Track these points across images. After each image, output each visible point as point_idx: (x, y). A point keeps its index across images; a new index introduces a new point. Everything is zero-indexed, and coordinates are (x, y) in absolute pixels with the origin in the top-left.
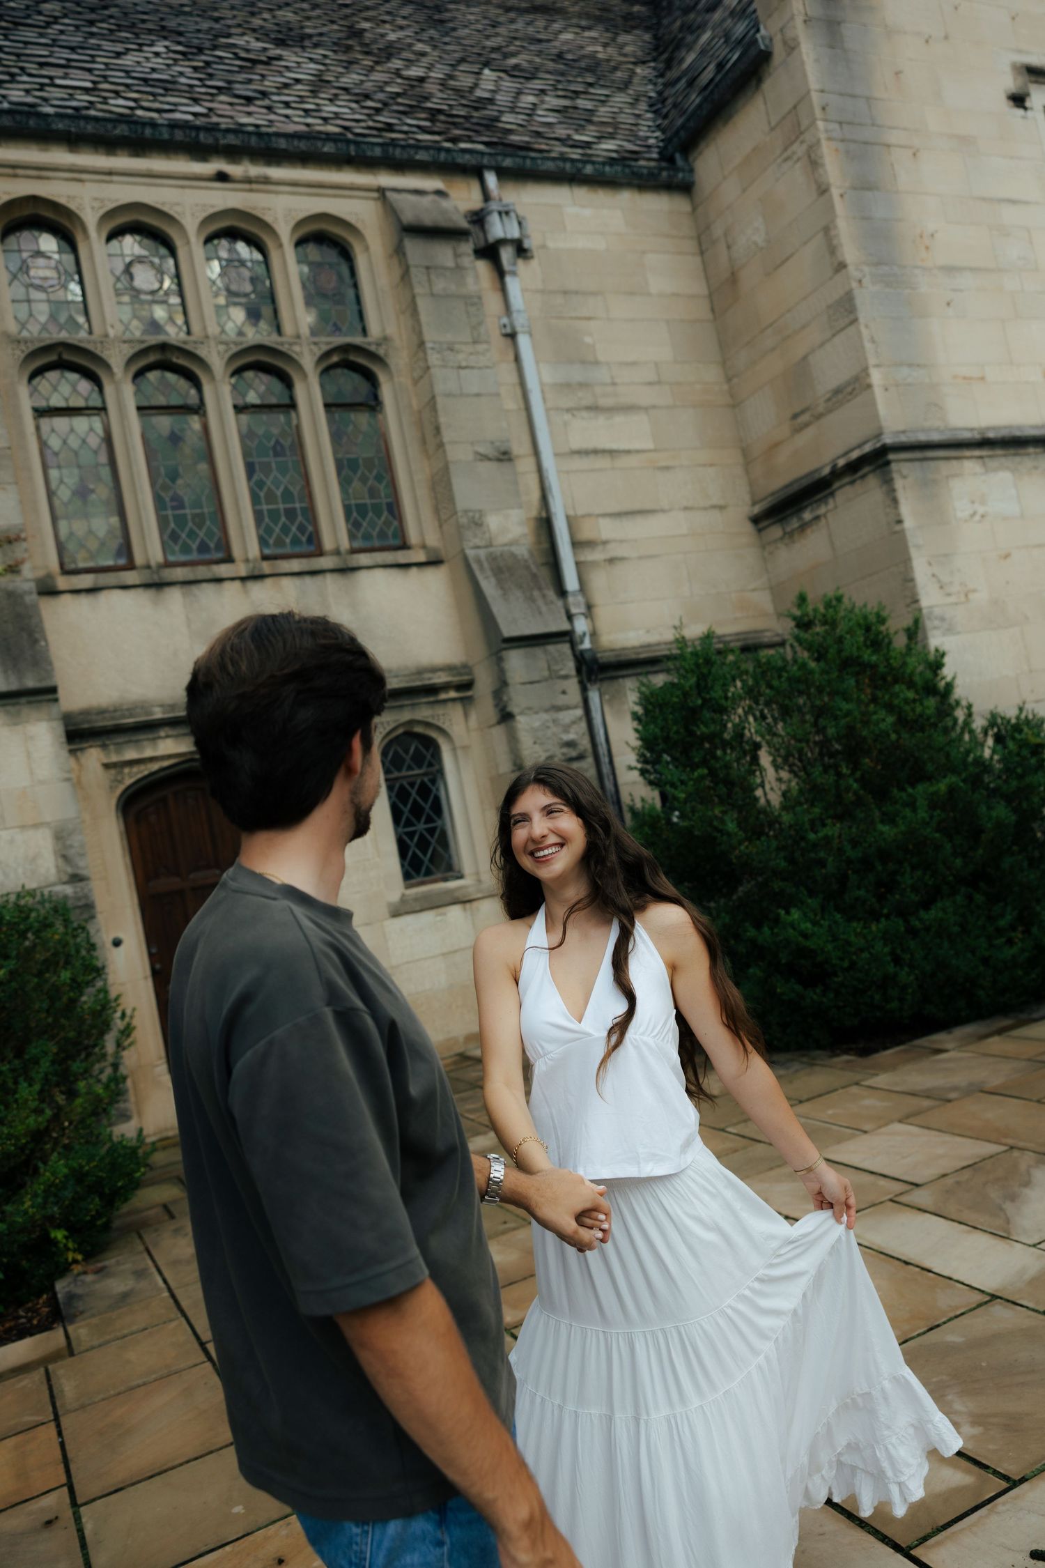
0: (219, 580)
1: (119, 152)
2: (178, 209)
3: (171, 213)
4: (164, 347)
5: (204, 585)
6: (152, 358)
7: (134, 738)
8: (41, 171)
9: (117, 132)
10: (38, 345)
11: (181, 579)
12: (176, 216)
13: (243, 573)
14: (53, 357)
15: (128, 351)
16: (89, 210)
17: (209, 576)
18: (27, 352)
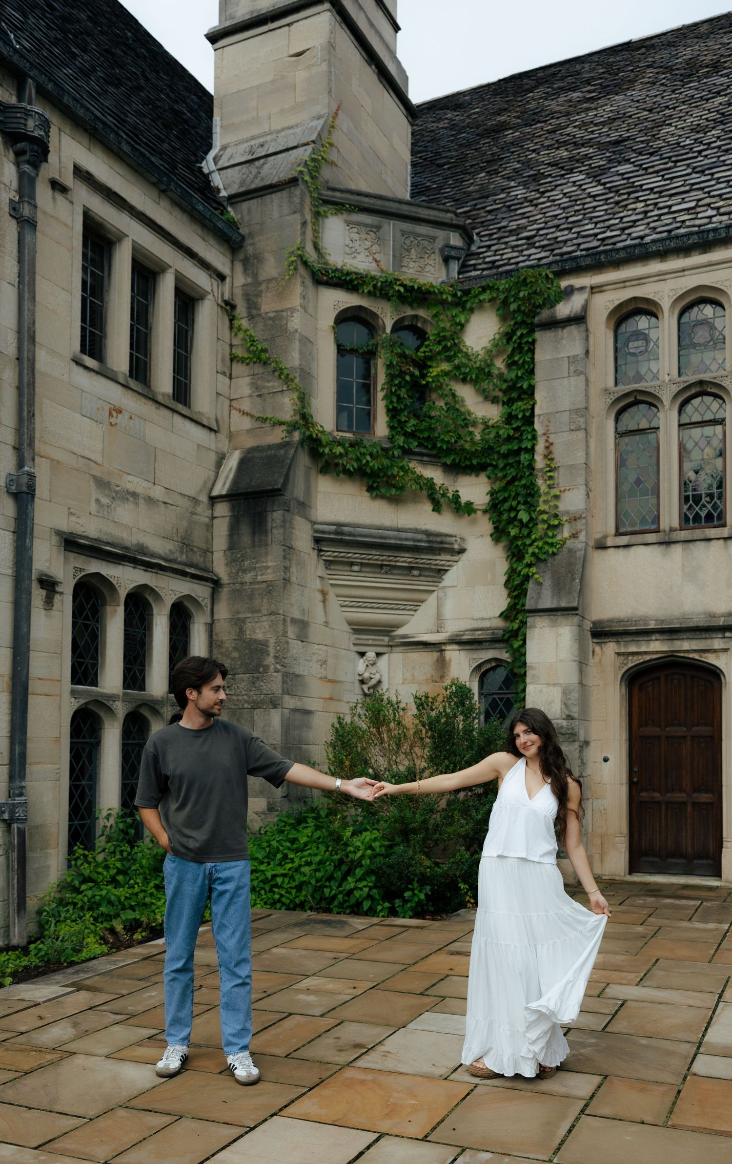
0: (709, 540)
1: (693, 253)
2: (727, 283)
3: (722, 287)
4: (701, 383)
5: (698, 543)
6: (693, 391)
7: (636, 639)
8: (640, 280)
9: (691, 241)
10: (621, 394)
11: (683, 539)
12: (725, 289)
13: (726, 536)
14: (632, 399)
15: (675, 389)
16: (666, 299)
17: (702, 537)
18: (614, 399)
